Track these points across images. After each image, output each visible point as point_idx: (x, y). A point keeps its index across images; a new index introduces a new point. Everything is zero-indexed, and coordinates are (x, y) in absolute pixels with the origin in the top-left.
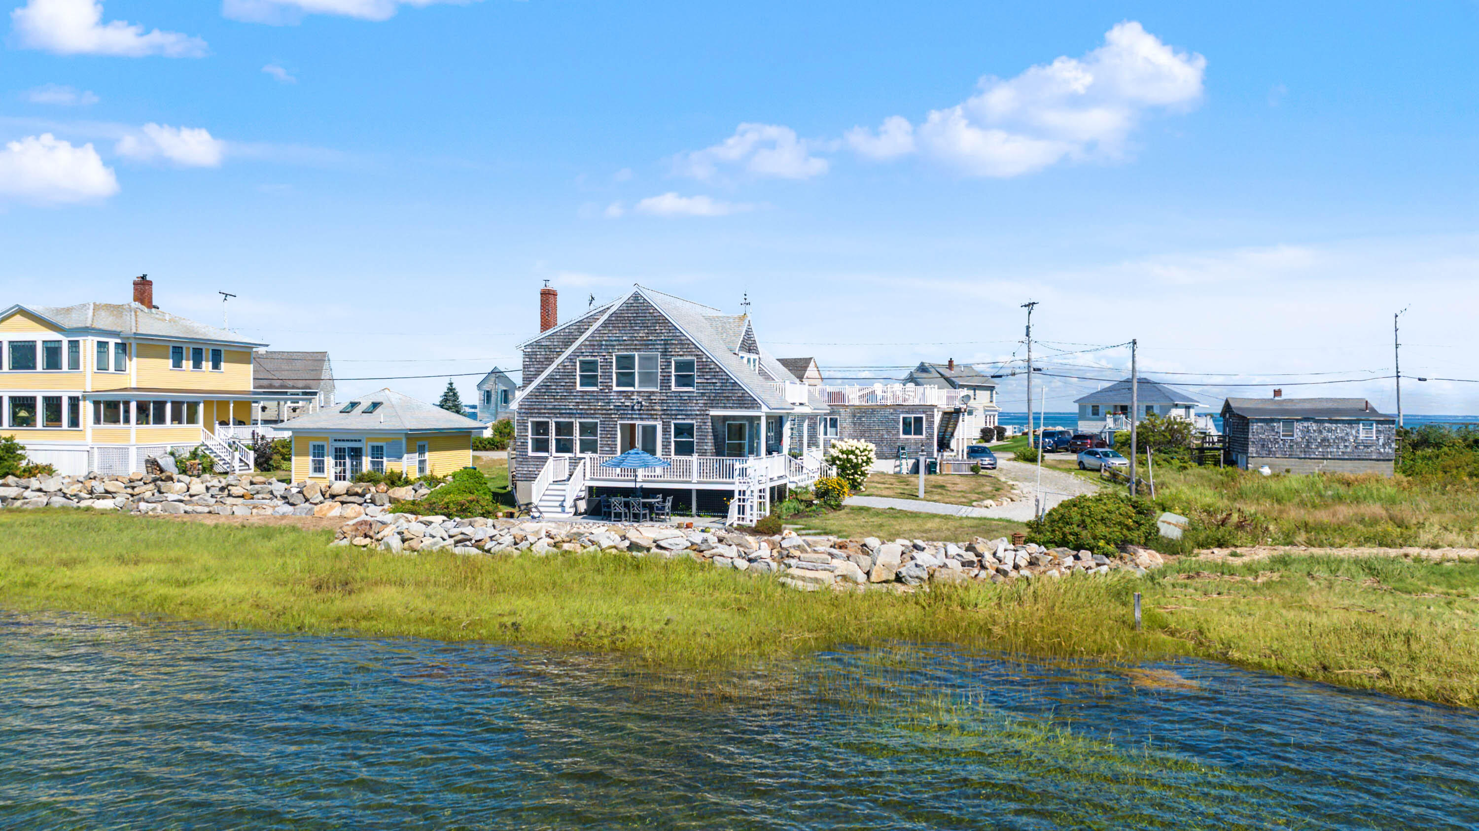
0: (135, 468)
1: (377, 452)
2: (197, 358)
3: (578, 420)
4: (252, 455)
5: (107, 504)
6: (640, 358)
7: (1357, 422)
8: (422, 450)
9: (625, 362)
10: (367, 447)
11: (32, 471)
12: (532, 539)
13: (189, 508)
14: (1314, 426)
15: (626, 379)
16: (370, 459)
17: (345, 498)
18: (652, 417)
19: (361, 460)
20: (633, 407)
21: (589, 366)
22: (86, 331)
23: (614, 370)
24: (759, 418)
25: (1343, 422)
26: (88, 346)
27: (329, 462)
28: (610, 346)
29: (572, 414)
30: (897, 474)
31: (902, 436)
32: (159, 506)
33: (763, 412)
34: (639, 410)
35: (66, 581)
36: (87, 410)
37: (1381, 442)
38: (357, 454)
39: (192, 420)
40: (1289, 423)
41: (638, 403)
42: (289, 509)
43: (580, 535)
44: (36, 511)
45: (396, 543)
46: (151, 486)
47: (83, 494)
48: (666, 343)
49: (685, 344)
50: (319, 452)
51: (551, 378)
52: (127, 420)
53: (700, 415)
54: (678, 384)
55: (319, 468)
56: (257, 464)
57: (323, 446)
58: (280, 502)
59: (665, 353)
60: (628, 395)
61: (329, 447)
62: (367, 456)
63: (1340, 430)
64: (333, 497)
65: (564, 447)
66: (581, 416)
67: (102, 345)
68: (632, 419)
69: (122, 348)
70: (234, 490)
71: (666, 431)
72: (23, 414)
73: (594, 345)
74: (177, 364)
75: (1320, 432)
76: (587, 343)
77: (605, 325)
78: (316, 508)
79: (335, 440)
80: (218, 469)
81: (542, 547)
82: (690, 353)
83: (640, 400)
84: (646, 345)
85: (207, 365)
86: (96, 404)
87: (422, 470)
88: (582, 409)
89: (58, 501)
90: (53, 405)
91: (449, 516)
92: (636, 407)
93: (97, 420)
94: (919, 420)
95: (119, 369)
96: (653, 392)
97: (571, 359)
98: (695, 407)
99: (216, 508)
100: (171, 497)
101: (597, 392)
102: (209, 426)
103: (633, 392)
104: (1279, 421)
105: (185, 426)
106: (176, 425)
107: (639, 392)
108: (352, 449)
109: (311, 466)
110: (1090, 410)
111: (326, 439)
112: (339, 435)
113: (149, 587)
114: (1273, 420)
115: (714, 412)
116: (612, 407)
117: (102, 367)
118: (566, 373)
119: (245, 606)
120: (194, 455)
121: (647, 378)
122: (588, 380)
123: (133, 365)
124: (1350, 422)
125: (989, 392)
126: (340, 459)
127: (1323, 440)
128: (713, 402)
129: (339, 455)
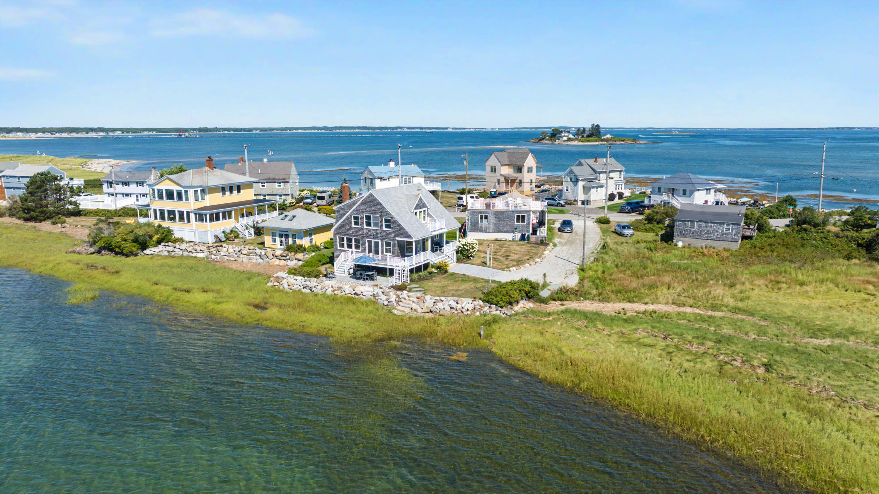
0: (211, 240)
1: (294, 236)
2: (231, 190)
3: (354, 238)
4: (253, 230)
5: (201, 255)
6: (373, 217)
7: (723, 224)
8: (311, 235)
9: (368, 218)
10: (290, 234)
11: (176, 241)
12: (327, 288)
13: (228, 258)
14: (704, 224)
15: (369, 224)
17: (280, 257)
18: (377, 238)
19: (288, 239)
20: (371, 234)
21: (356, 218)
22: (190, 187)
23: (365, 220)
24: (412, 242)
25: (717, 223)
26: (191, 192)
27: (278, 239)
28: (363, 212)
29: (351, 235)
30: (514, 240)
31: (516, 223)
32: (218, 257)
33: (413, 240)
34: (373, 236)
35: (187, 300)
36: (192, 216)
37: (734, 233)
38: (287, 236)
39: (230, 217)
40: (692, 222)
41: (373, 233)
42: (261, 261)
43: (341, 288)
44: (179, 257)
45: (286, 286)
46: (215, 249)
47: (193, 251)
48: (381, 212)
49: (387, 213)
50: (274, 235)
51: (343, 222)
52: (206, 221)
53: (393, 239)
54: (386, 227)
55: (274, 241)
56: (255, 233)
57: (275, 233)
58: (258, 257)
59: (381, 216)
60: (369, 230)
61: (278, 233)
62: (290, 238)
63: (715, 227)
64: (276, 256)
65: (350, 246)
66: (354, 236)
67: (196, 191)
68: (371, 239)
69: (203, 191)
70: (243, 252)
71: (382, 244)
72: (172, 216)
73: (358, 211)
74: (224, 194)
75: (706, 227)
76: (356, 210)
77: (361, 203)
78: (271, 261)
79: (279, 231)
80: (240, 236)
81: (329, 292)
82: (389, 217)
84: (375, 212)
85: (235, 192)
86: (196, 214)
87: (311, 242)
88: (354, 234)
89: (186, 253)
90: (181, 214)
91: (304, 276)
93: (196, 221)
94: (523, 217)
95: (203, 199)
96: (378, 230)
97: (350, 215)
98: (392, 236)
99: (237, 259)
100: (222, 253)
101: (359, 228)
102: (237, 220)
103: (371, 229)
104: (688, 221)
105: (227, 220)
106: (224, 221)
107: (373, 229)
108: (285, 235)
109: (271, 240)
110: (657, 190)
111: (276, 230)
112: (280, 229)
113: (209, 304)
114: (685, 221)
115: (397, 239)
116: (364, 234)
117: (196, 199)
118: (349, 220)
119: (235, 313)
120: (232, 231)
121: (376, 225)
122: (356, 223)
123: (207, 197)
124: (720, 224)
125: (619, 173)
126: (281, 238)
127: (708, 231)
128: (396, 235)
129: (281, 236)
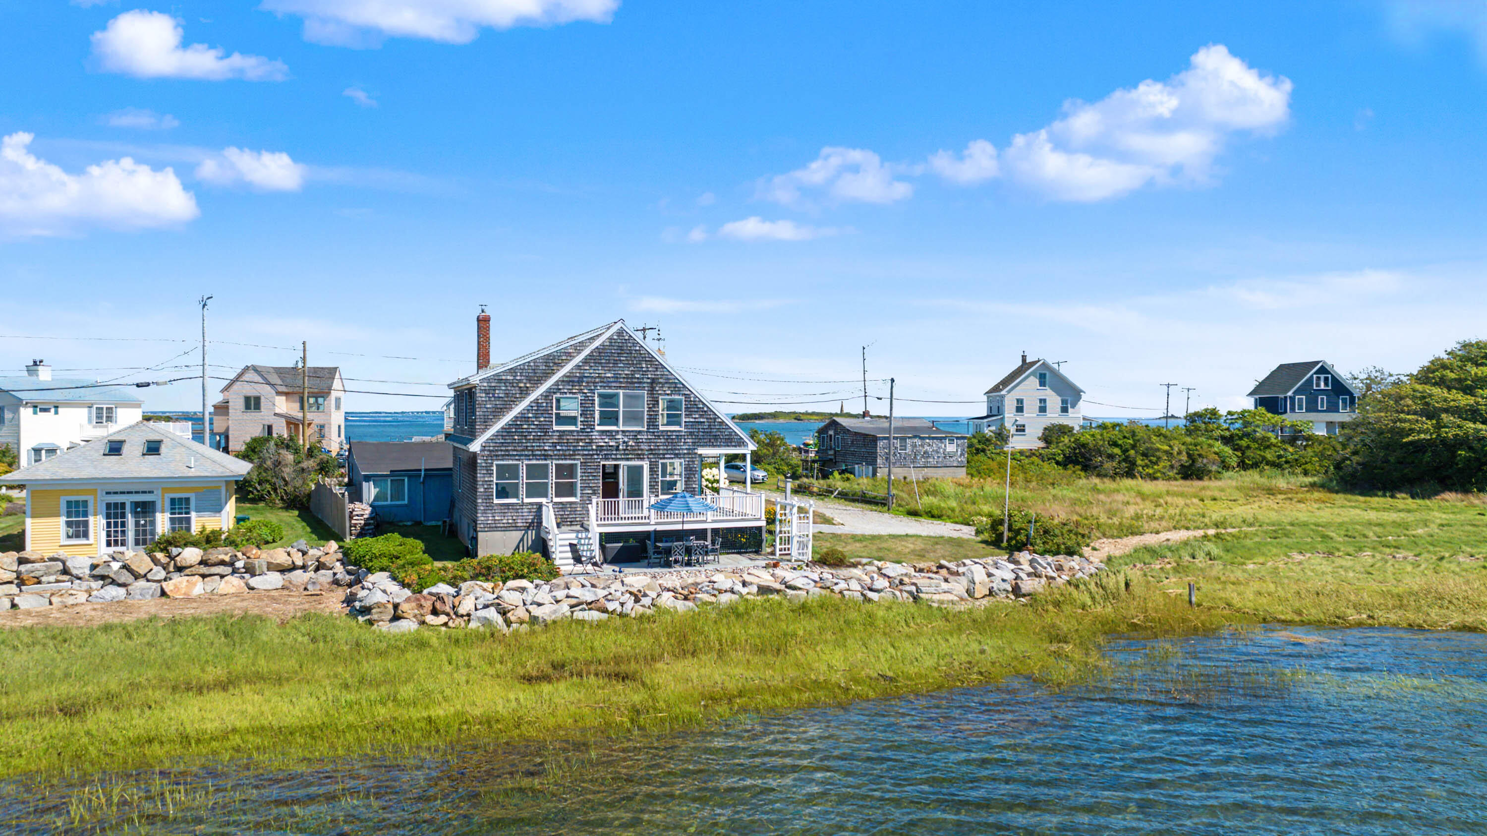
1: (180, 506)
3: (554, 462)
6: (625, 395)
9: (609, 400)
10: (162, 499)
15: (609, 417)
16: (168, 515)
19: (154, 516)
20: (618, 447)
21: (566, 405)
23: (597, 408)
24: (746, 456)
27: (97, 524)
28: (592, 383)
29: (548, 455)
33: (747, 450)
34: (624, 450)
38: (145, 509)
41: (624, 442)
48: (653, 381)
49: (673, 383)
50: (79, 510)
51: (522, 416)
53: (688, 454)
54: (665, 423)
55: (78, 532)
57: (85, 502)
59: (652, 390)
60: (612, 435)
61: (97, 502)
62: (163, 512)
65: (537, 491)
66: (558, 457)
68: (616, 459)
71: (653, 472)
73: (573, 382)
76: (565, 379)
79: (108, 493)
82: (678, 392)
83: (626, 440)
84: (632, 383)
88: (559, 450)
92: (621, 447)
96: (640, 432)
97: (545, 396)
98: (683, 447)
101: (578, 432)
103: (617, 432)
107: (623, 431)
108: (136, 504)
109: (65, 528)
111: (94, 492)
112: (112, 487)
115: (701, 451)
116: (594, 447)
118: (539, 412)
121: (633, 417)
122: (566, 419)
126: (116, 517)
128: (701, 441)
129: (114, 513)
